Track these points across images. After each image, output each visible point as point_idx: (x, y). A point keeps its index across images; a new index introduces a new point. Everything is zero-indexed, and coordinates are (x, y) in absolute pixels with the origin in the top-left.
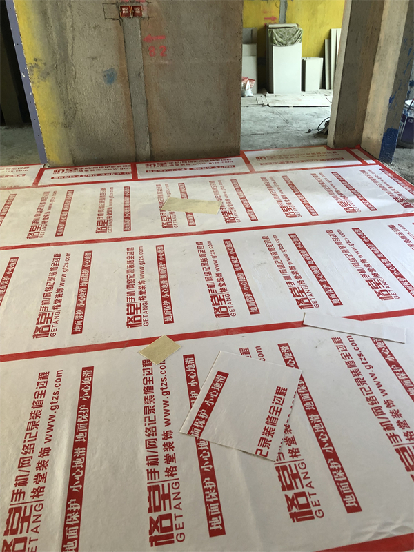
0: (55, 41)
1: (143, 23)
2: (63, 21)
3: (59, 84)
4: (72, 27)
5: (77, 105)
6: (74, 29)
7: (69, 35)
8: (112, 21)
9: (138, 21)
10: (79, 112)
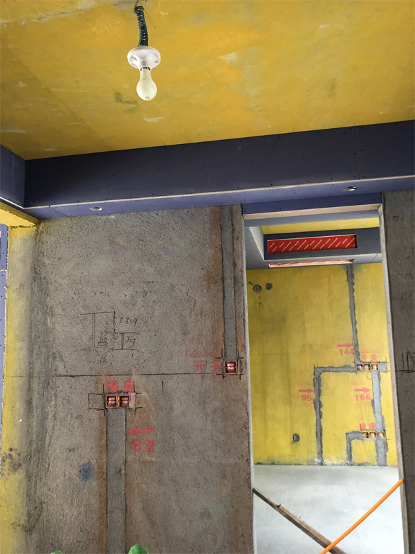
0: (35, 430)
1: (129, 414)
2: (46, 410)
3: (29, 477)
4: (54, 416)
5: (44, 505)
6: (55, 419)
7: (49, 424)
8: (96, 411)
9: (124, 412)
10: (45, 514)
